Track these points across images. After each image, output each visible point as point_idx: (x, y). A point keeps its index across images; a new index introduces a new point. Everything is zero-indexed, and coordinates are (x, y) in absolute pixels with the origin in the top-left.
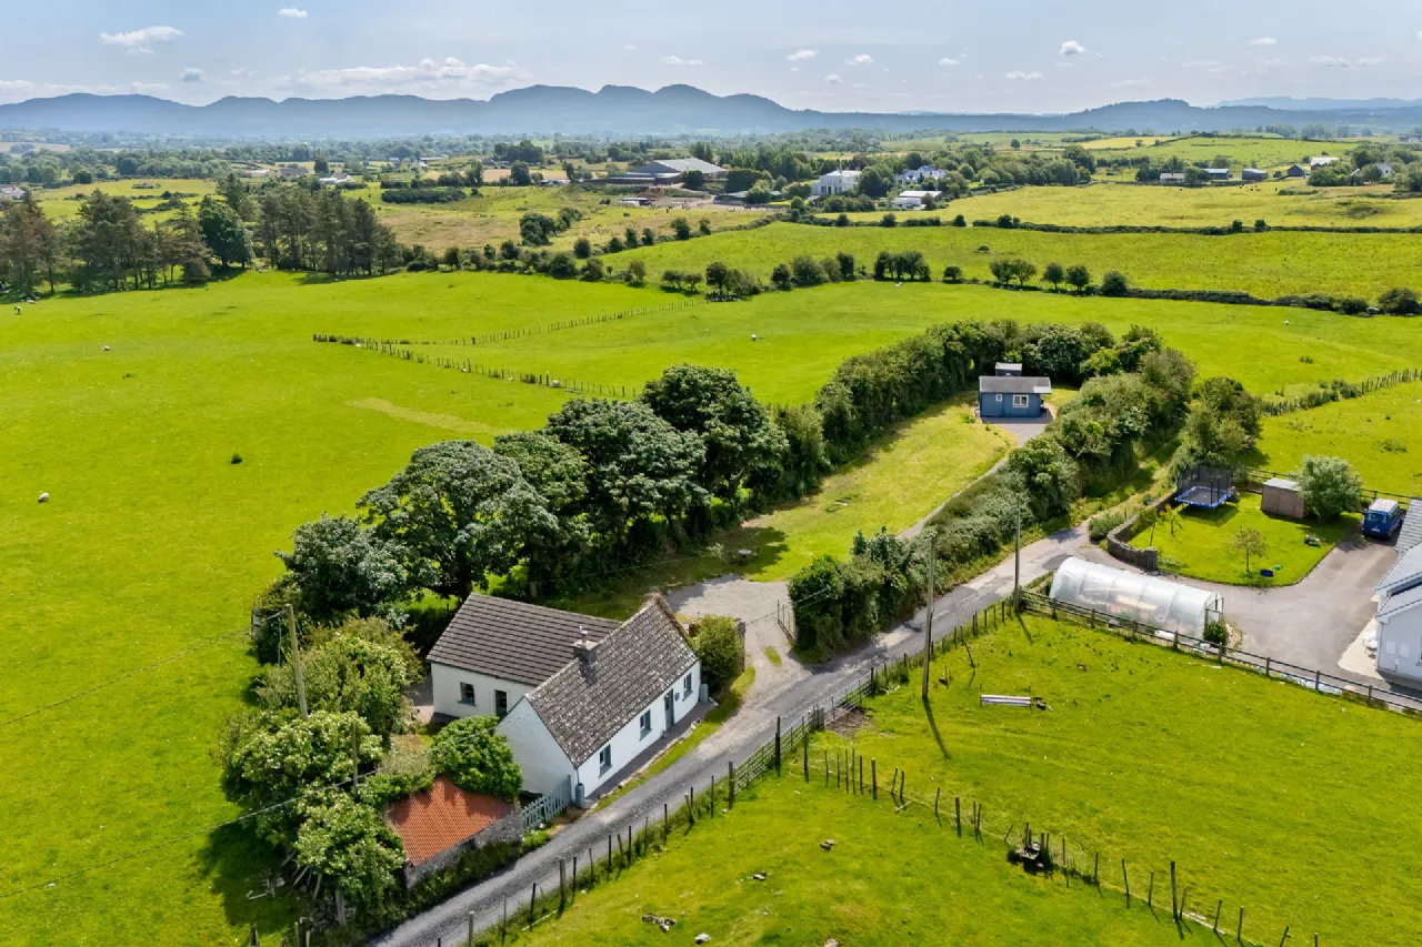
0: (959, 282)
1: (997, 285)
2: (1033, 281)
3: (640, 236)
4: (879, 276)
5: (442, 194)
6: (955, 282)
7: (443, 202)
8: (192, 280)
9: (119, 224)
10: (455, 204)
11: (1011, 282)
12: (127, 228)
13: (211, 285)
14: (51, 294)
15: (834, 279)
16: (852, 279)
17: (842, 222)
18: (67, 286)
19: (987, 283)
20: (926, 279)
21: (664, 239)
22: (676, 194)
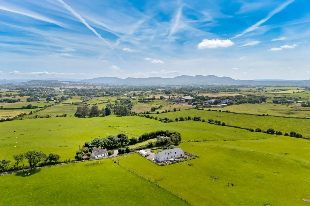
0: (204, 122)
1: (209, 123)
2: (213, 122)
3: (167, 111)
4: (194, 120)
5: (147, 101)
6: (204, 121)
7: (147, 102)
8: (103, 116)
9: (95, 109)
10: (149, 103)
11: (211, 122)
12: (96, 109)
13: (105, 117)
14: (87, 117)
15: (186, 120)
16: (190, 120)
17: (203, 109)
18: (89, 116)
19: (208, 122)
20: (200, 121)
21: (172, 111)
22: (183, 102)
